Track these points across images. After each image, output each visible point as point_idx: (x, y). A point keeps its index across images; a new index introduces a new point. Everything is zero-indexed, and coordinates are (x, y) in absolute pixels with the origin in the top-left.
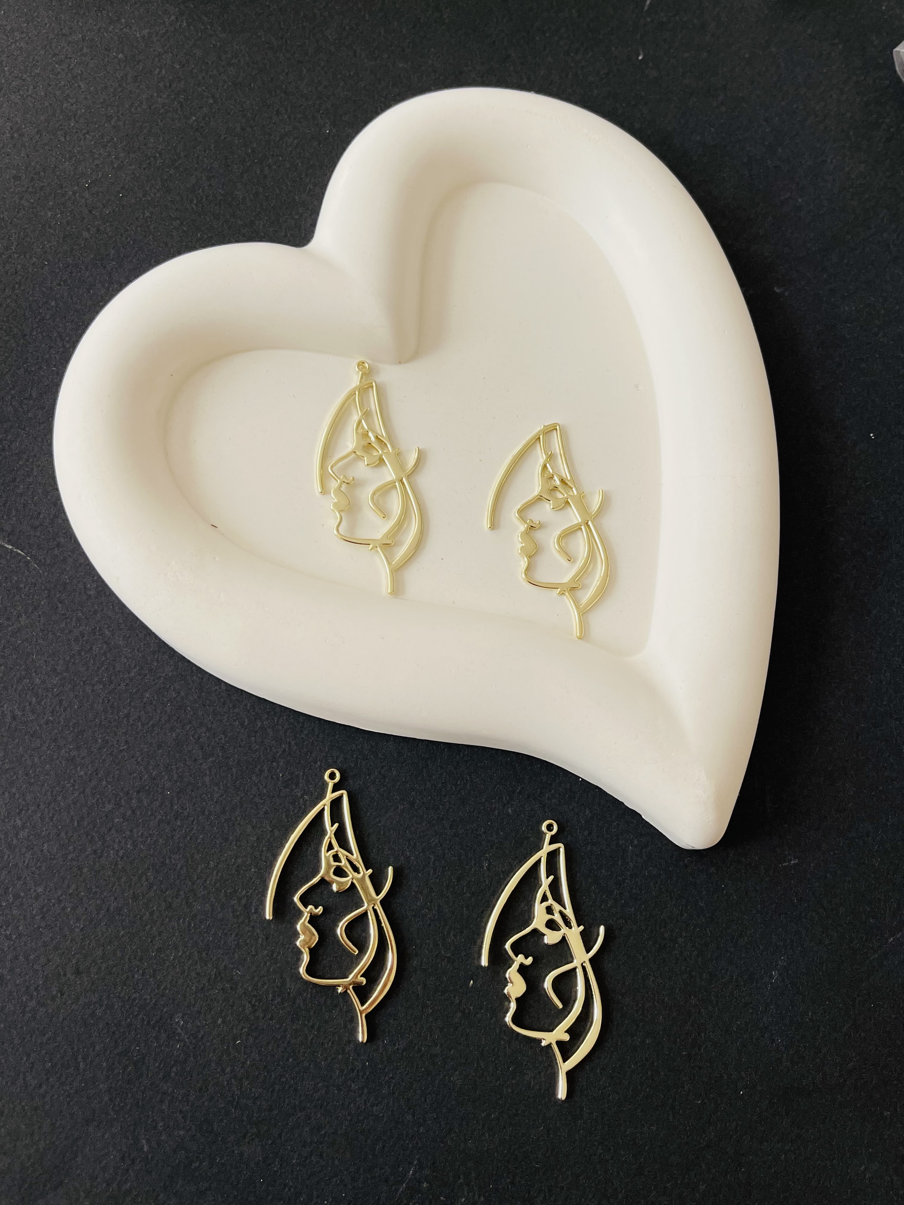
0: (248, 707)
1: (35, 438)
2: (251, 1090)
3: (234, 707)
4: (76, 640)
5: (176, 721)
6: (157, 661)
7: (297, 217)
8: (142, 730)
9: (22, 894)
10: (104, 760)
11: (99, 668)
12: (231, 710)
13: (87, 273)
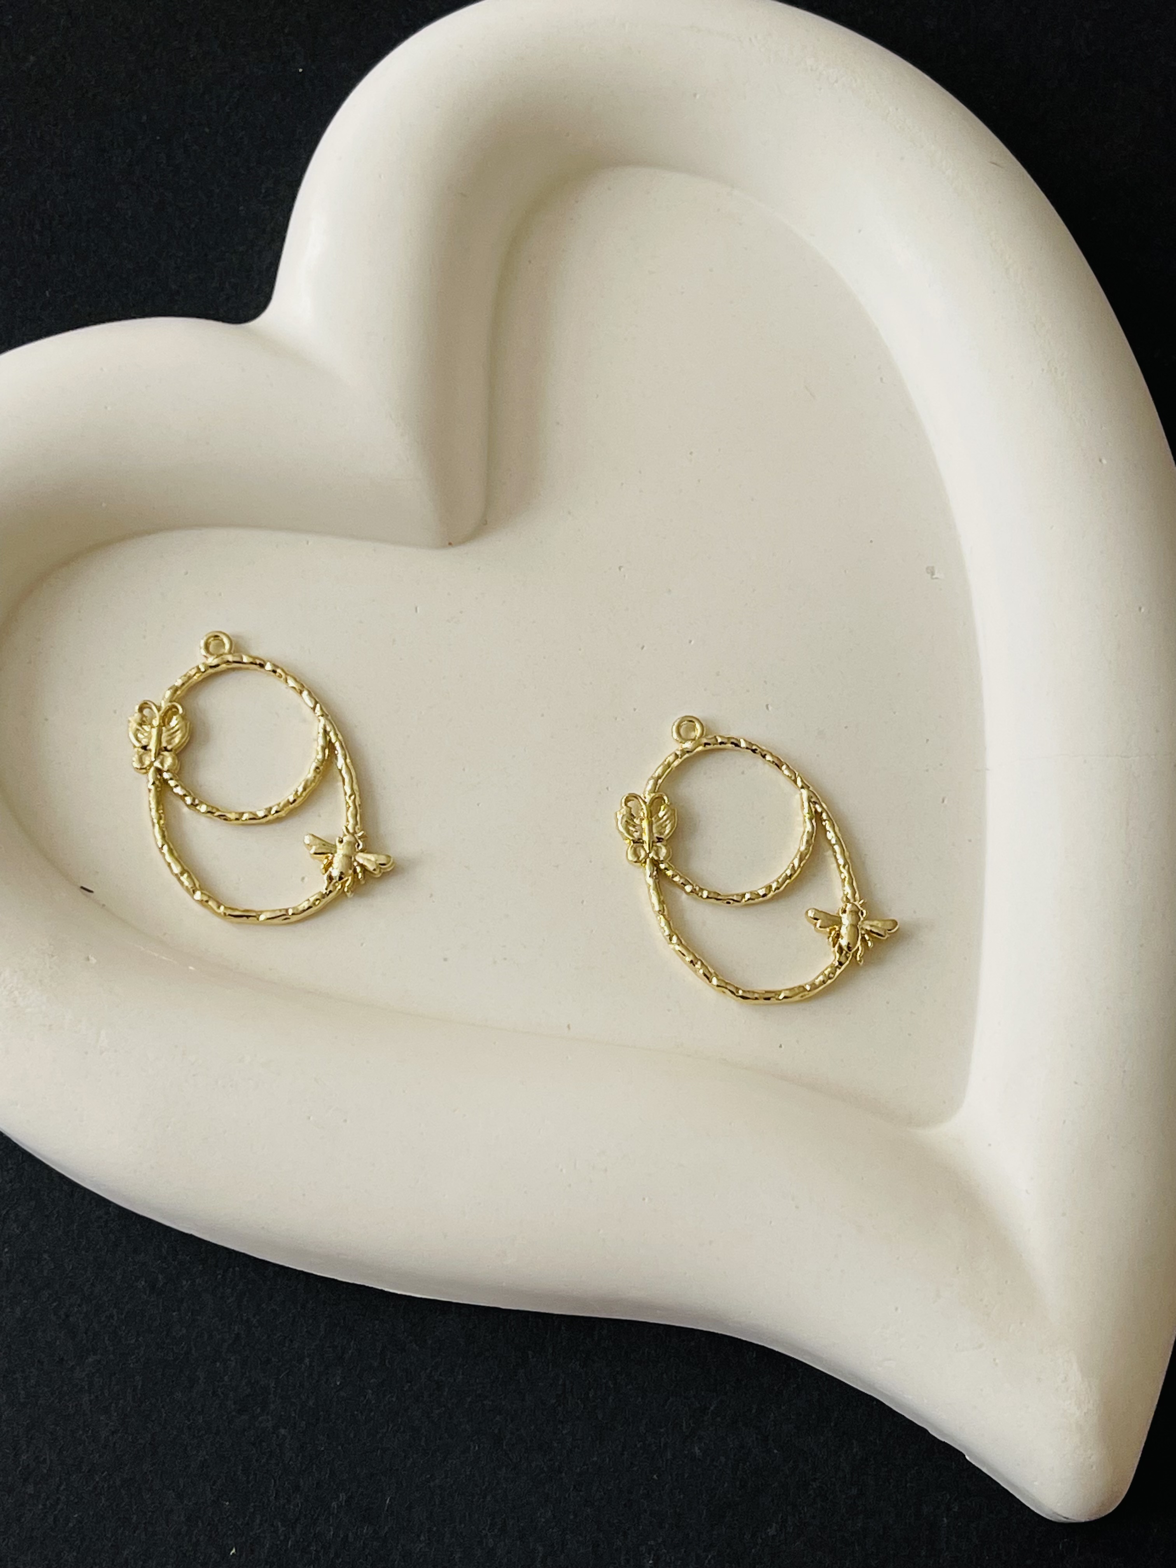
0: (164, 1251)
7: (241, 249)
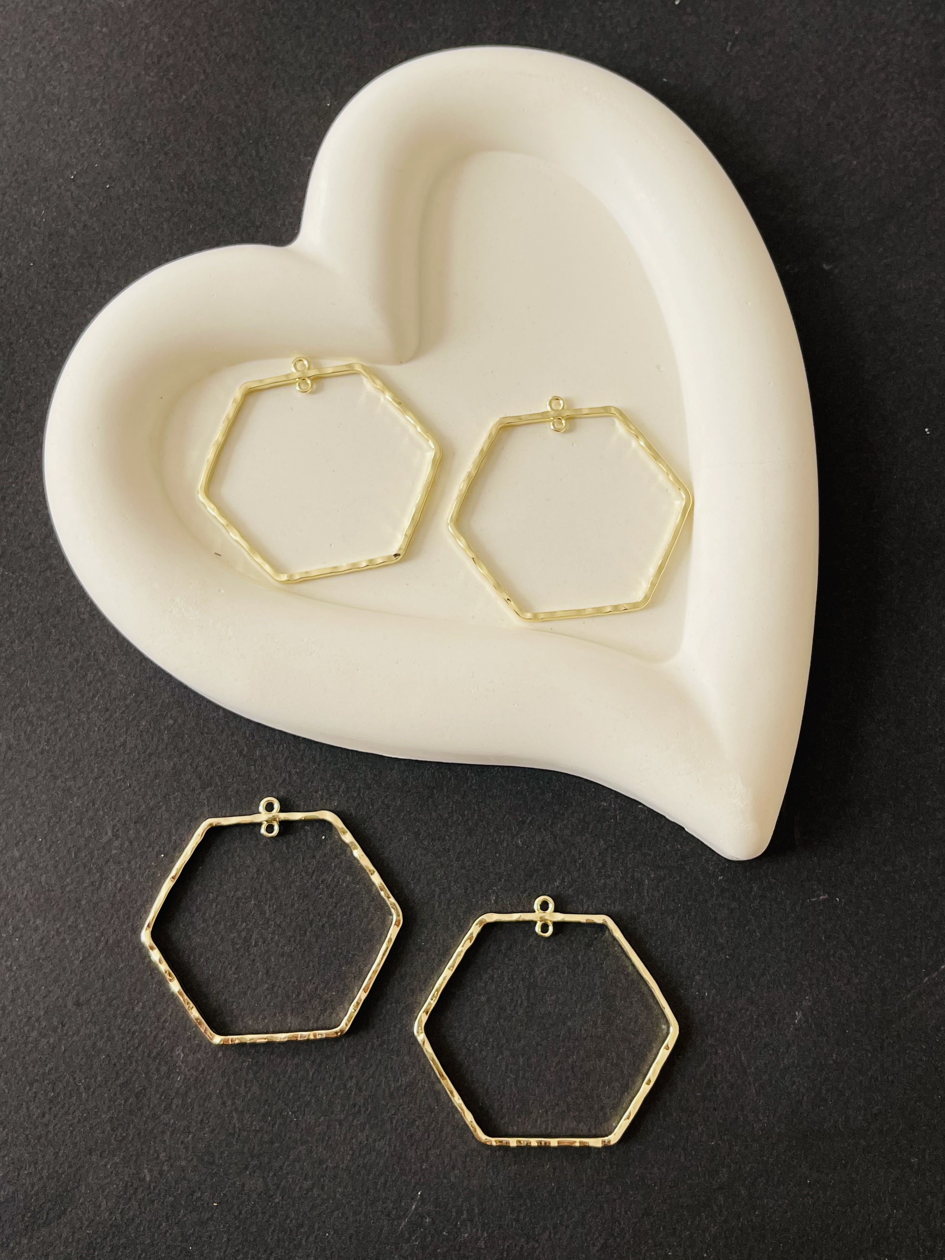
1: (25, 454)
2: (251, 1123)
3: (233, 735)
4: (71, 667)
5: (174, 749)
6: (154, 687)
8: (139, 759)
9: (22, 926)
10: (101, 790)
11: (94, 696)
12: (230, 739)
13: (75, 273)
